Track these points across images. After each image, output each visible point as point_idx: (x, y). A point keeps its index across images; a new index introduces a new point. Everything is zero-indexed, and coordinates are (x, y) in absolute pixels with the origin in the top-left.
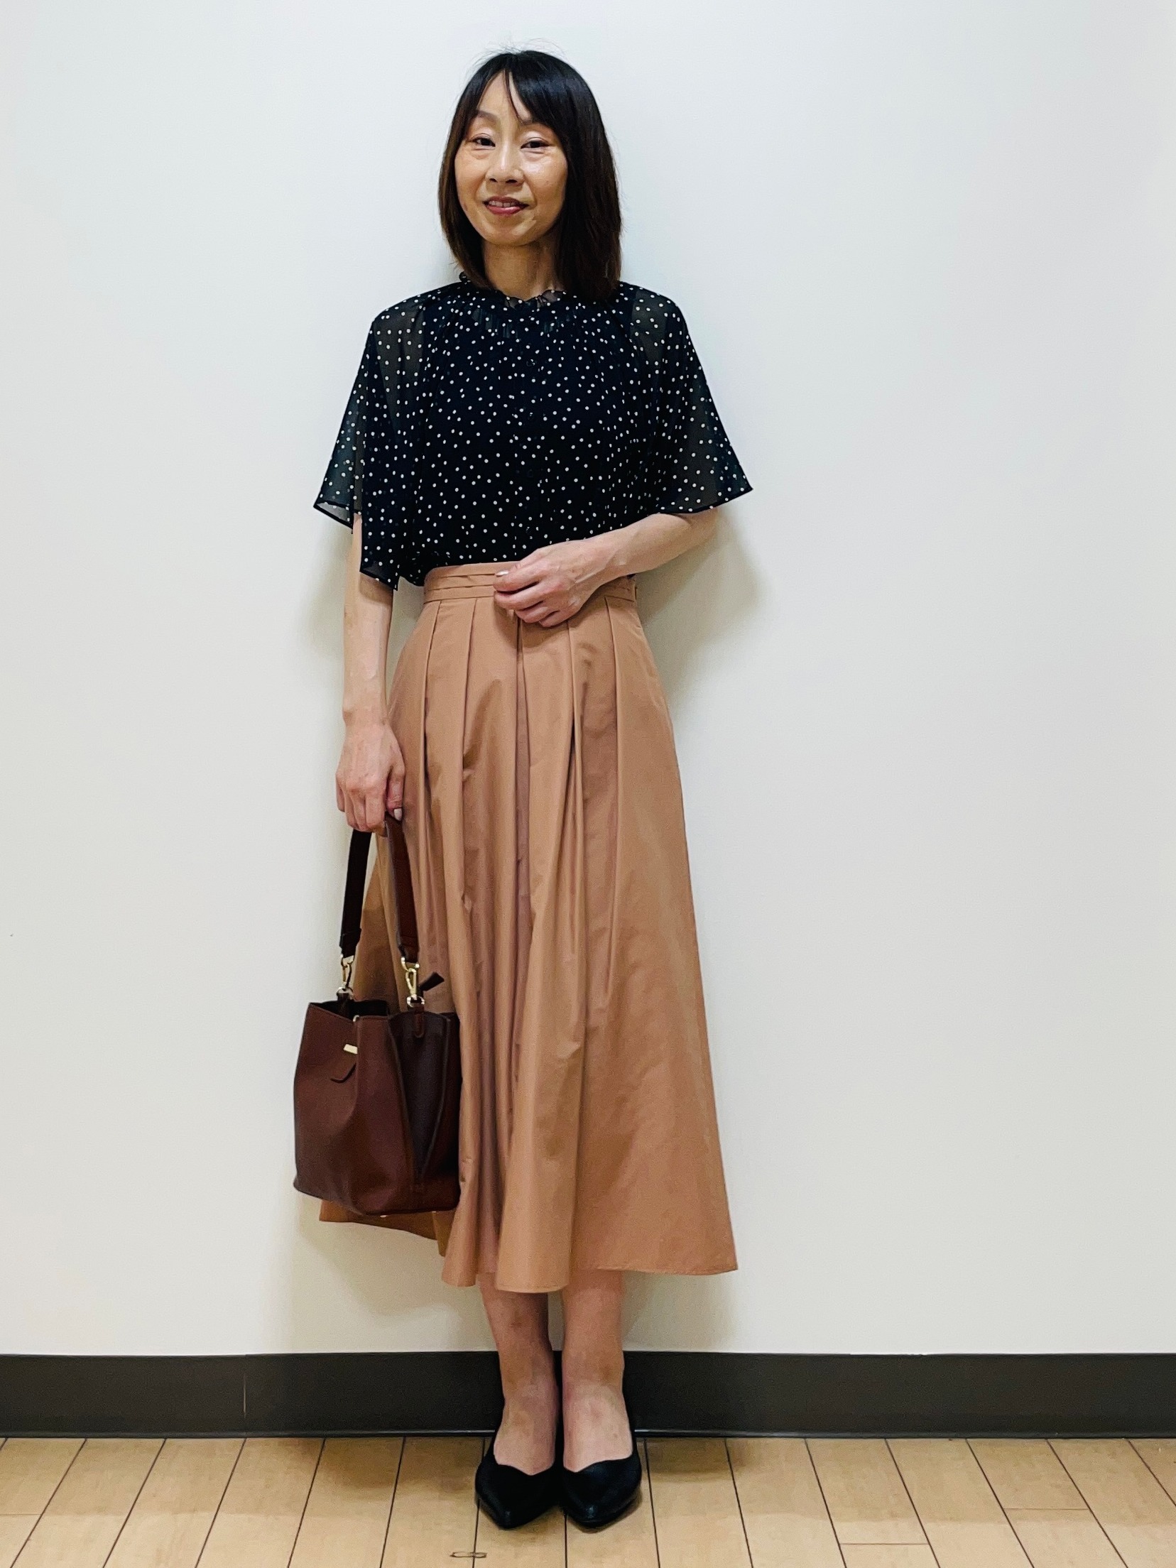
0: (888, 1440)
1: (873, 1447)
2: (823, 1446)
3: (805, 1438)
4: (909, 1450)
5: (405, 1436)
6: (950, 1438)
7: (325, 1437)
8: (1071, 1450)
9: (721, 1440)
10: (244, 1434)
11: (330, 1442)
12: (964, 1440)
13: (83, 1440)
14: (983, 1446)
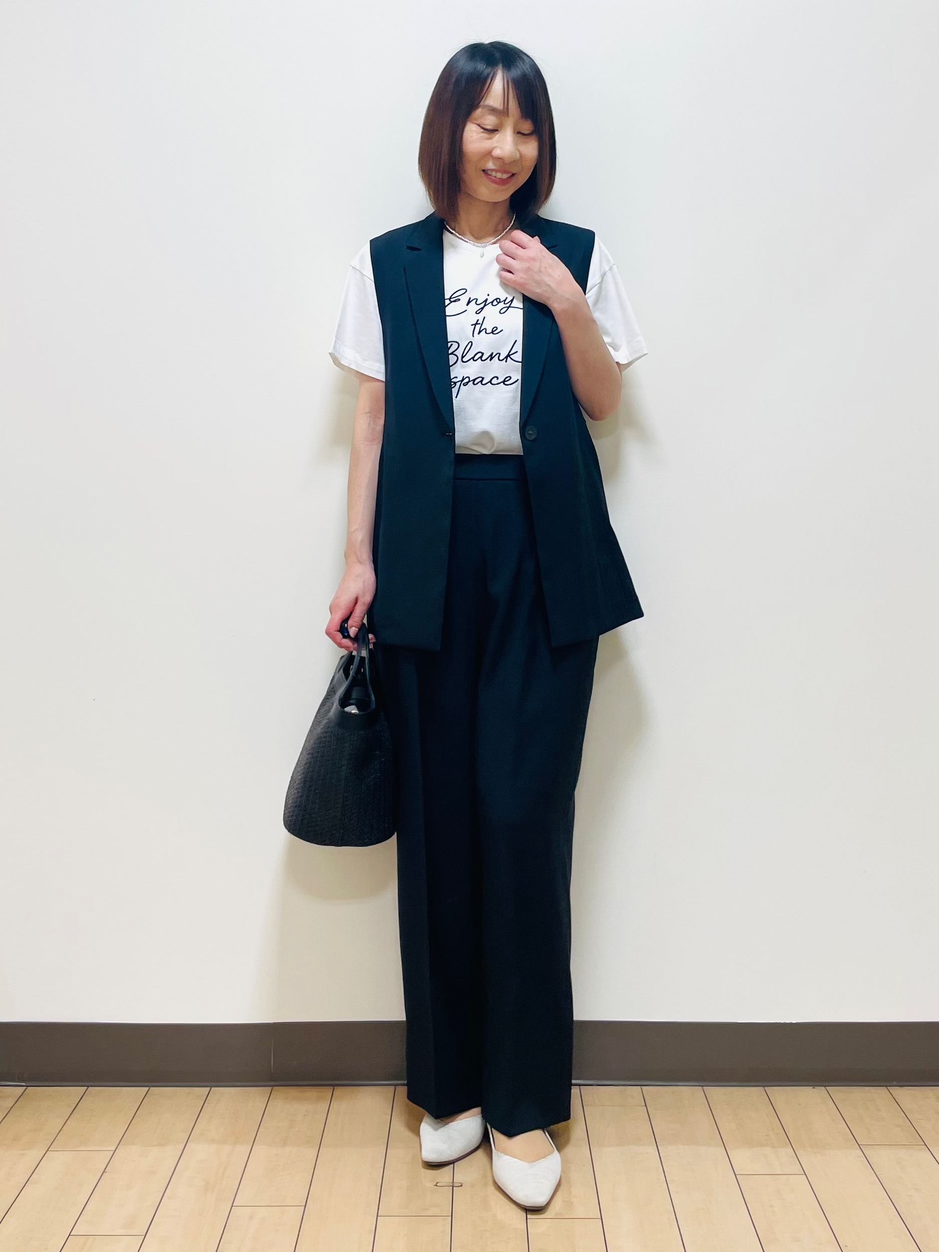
0: (766, 1088)
1: (752, 1094)
2: (718, 1093)
3: (702, 1086)
4: (782, 1095)
5: (396, 1085)
6: (814, 1086)
7: (334, 1086)
8: (908, 1096)
9: (639, 1087)
10: (272, 1083)
11: (339, 1091)
12: (823, 1088)
13: (147, 1088)
14: (840, 1093)
